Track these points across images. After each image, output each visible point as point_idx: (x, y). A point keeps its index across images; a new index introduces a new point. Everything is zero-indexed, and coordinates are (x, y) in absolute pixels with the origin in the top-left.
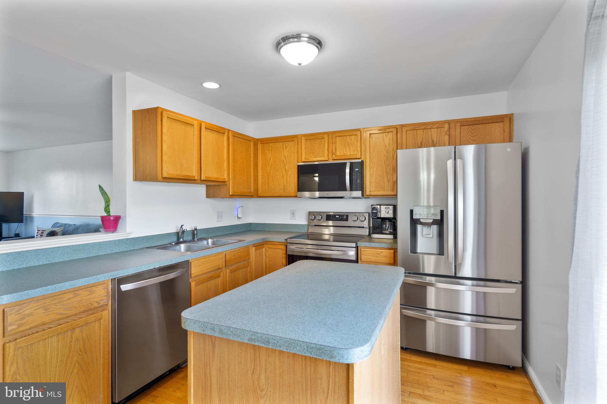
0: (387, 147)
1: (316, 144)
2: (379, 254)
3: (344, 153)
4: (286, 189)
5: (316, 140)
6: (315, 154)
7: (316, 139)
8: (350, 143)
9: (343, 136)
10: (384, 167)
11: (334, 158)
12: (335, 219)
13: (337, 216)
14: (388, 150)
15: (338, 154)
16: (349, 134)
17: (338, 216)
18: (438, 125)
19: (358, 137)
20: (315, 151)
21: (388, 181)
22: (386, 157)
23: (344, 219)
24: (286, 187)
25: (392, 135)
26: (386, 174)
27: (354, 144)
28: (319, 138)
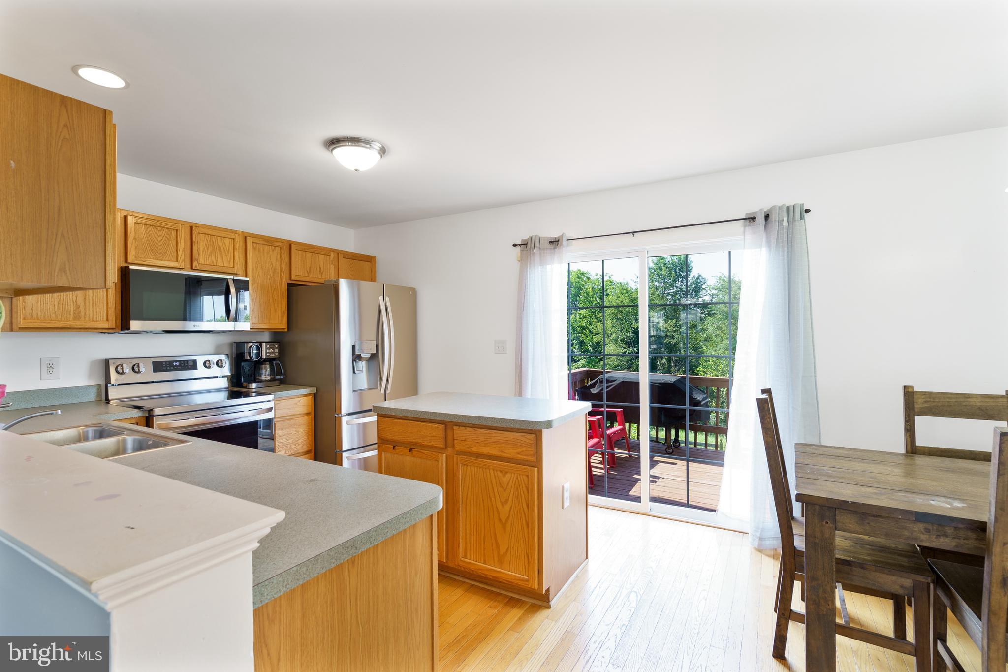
0: (274, 265)
1: (159, 236)
2: (296, 404)
3: (213, 262)
4: (82, 314)
5: (159, 229)
6: (158, 254)
7: (161, 227)
8: (222, 248)
9: (210, 235)
10: (270, 292)
11: (196, 266)
12: (172, 368)
13: (175, 364)
14: (275, 269)
15: (202, 261)
16: (223, 235)
17: (177, 364)
18: (325, 251)
19: (236, 243)
20: (157, 248)
21: (275, 310)
22: (273, 279)
23: (190, 367)
24: (82, 308)
25: (279, 251)
26: (273, 301)
27: (228, 252)
28: (167, 228)
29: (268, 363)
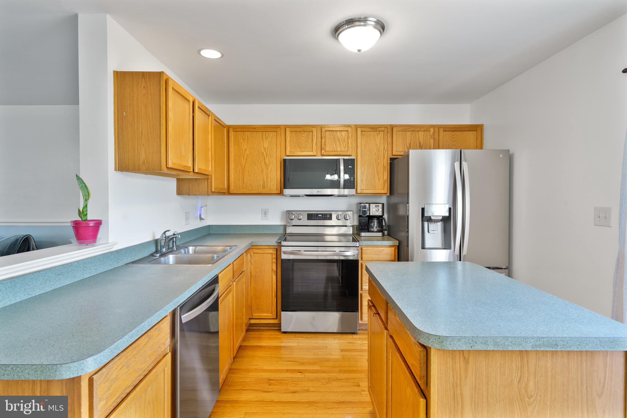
0: (378, 146)
1: (303, 137)
2: (381, 252)
3: (334, 149)
4: (266, 185)
5: (303, 132)
6: (302, 148)
7: (303, 131)
8: (340, 139)
9: (333, 131)
10: (375, 165)
11: (323, 153)
12: (317, 218)
13: (319, 215)
14: (379, 149)
15: (327, 149)
16: (341, 130)
17: (321, 215)
18: (425, 128)
19: (349, 134)
20: (302, 144)
21: (379, 179)
22: (377, 156)
23: (328, 218)
24: (266, 183)
25: (383, 135)
26: (377, 173)
27: (344, 141)
28: (307, 131)
29: (376, 219)
